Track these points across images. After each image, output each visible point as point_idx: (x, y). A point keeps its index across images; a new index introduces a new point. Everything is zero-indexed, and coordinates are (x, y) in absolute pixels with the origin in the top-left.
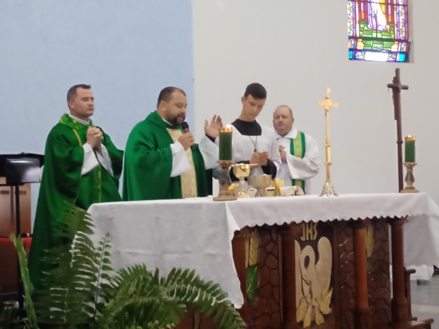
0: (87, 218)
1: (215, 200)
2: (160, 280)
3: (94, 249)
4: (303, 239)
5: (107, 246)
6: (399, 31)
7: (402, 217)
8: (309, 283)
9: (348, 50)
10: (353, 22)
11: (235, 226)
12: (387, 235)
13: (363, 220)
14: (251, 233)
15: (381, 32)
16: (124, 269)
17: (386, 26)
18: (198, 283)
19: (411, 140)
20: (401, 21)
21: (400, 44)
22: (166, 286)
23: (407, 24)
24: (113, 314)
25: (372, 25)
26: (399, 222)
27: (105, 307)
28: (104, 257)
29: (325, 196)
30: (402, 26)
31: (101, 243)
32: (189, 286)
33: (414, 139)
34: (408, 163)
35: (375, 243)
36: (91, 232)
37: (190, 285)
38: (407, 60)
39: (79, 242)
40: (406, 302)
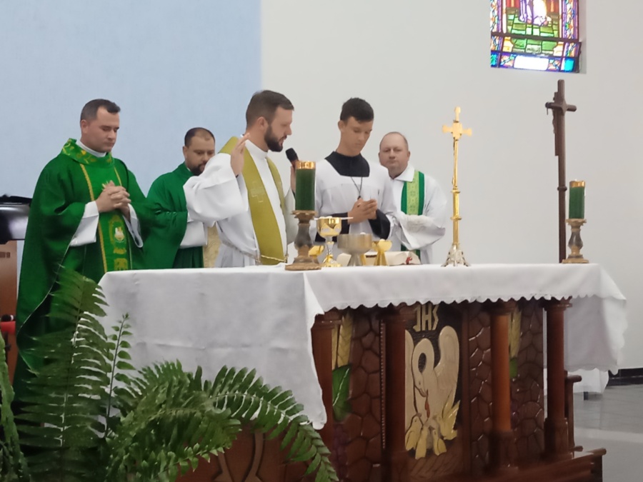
0: (97, 293)
1: (287, 269)
2: (203, 383)
3: (106, 338)
4: (417, 328)
5: (125, 333)
6: (566, 26)
7: (563, 298)
8: (425, 395)
9: (490, 53)
10: (498, 12)
11: (316, 308)
12: (541, 325)
13: (505, 302)
14: (341, 319)
15: (539, 27)
16: (149, 368)
17: (546, 18)
18: (259, 390)
19: (579, 185)
20: (569, 12)
21: (567, 44)
22: (212, 393)
23: (577, 17)
24: (133, 434)
25: (525, 16)
26: (558, 306)
27: (121, 424)
28: (120, 349)
29: (450, 266)
30: (570, 19)
31: (117, 329)
32: (246, 393)
33: (583, 185)
34: (573, 220)
35: (522, 337)
36: (102, 313)
37: (248, 392)
38: (576, 69)
39: (84, 327)
40: (567, 423)
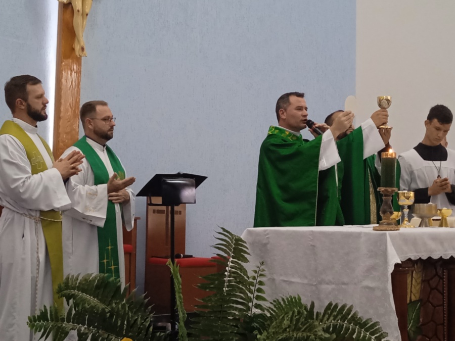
1: (375, 229)
2: (315, 314)
3: (248, 278)
11: (395, 258)
14: (414, 266)
16: (278, 300)
18: (355, 320)
28: (257, 286)
31: (256, 272)
36: (246, 260)
37: (347, 322)
39: (233, 270)
